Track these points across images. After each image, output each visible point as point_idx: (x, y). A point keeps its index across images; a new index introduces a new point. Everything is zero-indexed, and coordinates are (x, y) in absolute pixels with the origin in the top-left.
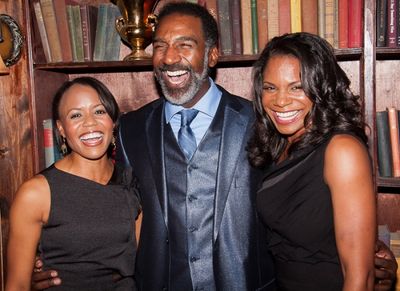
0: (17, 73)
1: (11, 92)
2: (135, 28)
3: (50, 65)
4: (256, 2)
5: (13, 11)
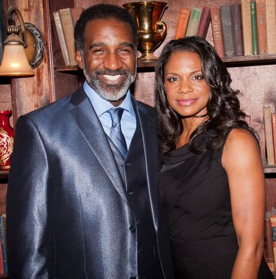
0: (39, 74)
1: (34, 93)
2: (145, 34)
3: (69, 67)
4: (255, 9)
5: (36, 20)
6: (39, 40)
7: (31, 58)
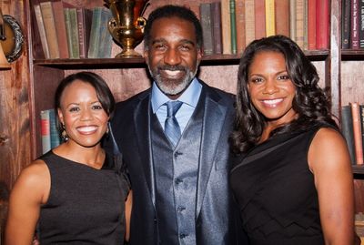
0: (18, 68)
1: (12, 86)
2: (126, 29)
3: (48, 61)
4: (235, 8)
5: (16, 13)
6: (18, 33)
7: (9, 50)
